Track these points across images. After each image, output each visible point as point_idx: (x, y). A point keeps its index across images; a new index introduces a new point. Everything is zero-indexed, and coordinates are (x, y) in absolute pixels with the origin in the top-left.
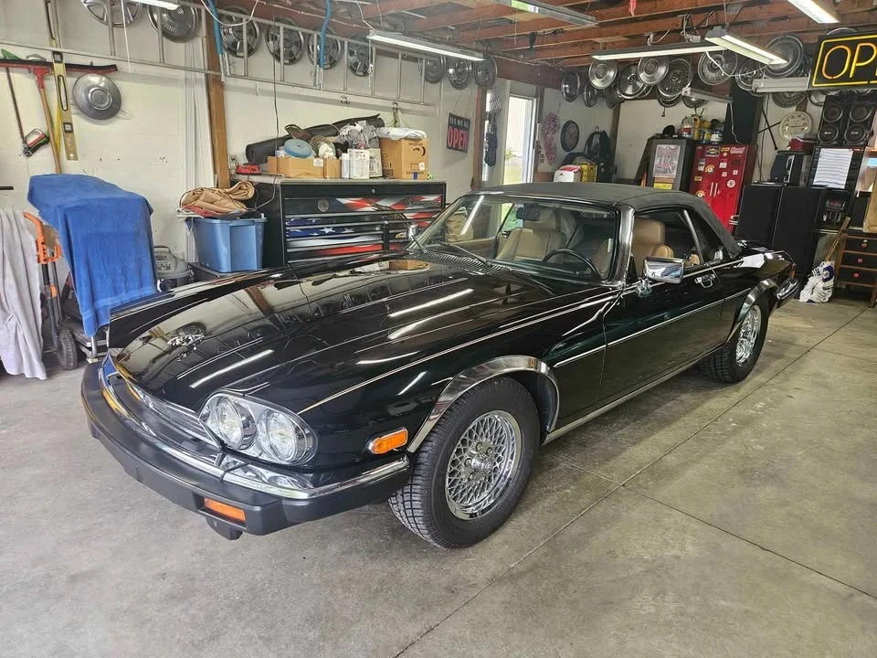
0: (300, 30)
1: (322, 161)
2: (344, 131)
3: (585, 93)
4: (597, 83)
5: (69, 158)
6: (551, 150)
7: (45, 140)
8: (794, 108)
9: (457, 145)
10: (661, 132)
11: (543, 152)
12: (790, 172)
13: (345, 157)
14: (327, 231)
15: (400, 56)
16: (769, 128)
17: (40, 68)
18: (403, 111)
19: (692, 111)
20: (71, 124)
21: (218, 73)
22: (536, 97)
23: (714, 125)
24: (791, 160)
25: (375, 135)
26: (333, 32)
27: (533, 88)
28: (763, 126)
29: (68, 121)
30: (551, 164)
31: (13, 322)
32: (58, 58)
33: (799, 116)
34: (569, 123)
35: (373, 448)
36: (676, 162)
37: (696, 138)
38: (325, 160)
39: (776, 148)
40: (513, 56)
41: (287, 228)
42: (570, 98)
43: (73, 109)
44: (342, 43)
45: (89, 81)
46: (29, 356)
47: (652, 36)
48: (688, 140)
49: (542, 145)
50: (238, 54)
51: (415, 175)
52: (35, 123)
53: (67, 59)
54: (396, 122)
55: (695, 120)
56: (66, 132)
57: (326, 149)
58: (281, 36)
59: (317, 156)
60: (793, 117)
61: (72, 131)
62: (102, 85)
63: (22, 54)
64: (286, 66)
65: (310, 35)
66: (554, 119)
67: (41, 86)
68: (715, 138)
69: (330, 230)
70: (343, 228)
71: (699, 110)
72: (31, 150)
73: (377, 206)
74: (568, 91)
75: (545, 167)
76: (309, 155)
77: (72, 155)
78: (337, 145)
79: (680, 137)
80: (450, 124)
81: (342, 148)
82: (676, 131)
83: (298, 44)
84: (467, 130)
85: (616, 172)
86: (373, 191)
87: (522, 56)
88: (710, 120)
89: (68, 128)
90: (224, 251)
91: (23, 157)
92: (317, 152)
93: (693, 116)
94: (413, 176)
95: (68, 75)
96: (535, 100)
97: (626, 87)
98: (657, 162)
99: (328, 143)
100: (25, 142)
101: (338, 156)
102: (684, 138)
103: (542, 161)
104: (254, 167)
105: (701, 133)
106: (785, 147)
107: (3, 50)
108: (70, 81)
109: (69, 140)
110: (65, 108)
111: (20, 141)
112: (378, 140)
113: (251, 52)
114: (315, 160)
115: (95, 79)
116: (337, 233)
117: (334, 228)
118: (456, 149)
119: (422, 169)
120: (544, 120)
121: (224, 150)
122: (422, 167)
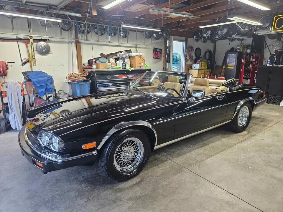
0: (104, 25)
1: (110, 64)
2: (118, 55)
3: (203, 39)
4: (205, 35)
5: (34, 66)
6: (191, 57)
7: (28, 61)
8: (276, 39)
9: (157, 57)
10: (230, 50)
11: (188, 58)
12: (275, 61)
13: (118, 62)
14: (110, 85)
15: (137, 31)
16: (268, 47)
17: (26, 41)
18: (139, 48)
19: (240, 42)
20: (34, 56)
21: (78, 39)
22: (185, 41)
23: (248, 47)
24: (275, 57)
25: (128, 55)
26: (115, 25)
27: (184, 38)
28: (265, 46)
29: (34, 55)
30: (191, 62)
31: (14, 113)
32: (31, 38)
33: (278, 42)
34: (197, 49)
35: (83, 147)
36: (235, 59)
37: (242, 51)
38: (111, 63)
39: (271, 53)
40: (176, 28)
41: (97, 84)
42: (197, 40)
43: (35, 52)
44: (118, 28)
45: (41, 44)
46: (18, 124)
47: (218, 19)
48: (238, 52)
49: (188, 56)
50: (85, 33)
51: (140, 67)
52: (25, 56)
53: (34, 38)
54: (136, 51)
55: (241, 45)
56: (33, 58)
57: (112, 60)
58: (98, 27)
59: (109, 62)
60: (276, 43)
61: (35, 58)
62: (45, 45)
63: (22, 37)
64: (99, 36)
65: (107, 27)
66: (191, 47)
67: (27, 46)
68: (248, 51)
69: (112, 85)
70: (116, 84)
71: (243, 42)
72: (24, 64)
73: (127, 77)
74: (196, 38)
75: (189, 63)
76: (106, 62)
77: (35, 65)
78: (115, 59)
79: (236, 51)
80: (154, 51)
81: (117, 59)
82: (235, 49)
83: (104, 29)
84: (161, 52)
85: (215, 64)
86: (126, 72)
87: (179, 28)
88: (247, 45)
89: (34, 57)
90: (78, 91)
91: (22, 66)
92: (109, 61)
93: (240, 44)
94: (139, 67)
95: (34, 42)
96: (185, 42)
97: (216, 36)
98: (228, 60)
99: (113, 58)
100: (22, 62)
101: (116, 62)
102: (237, 51)
103: (188, 61)
104: (89, 66)
105: (244, 49)
106: (273, 53)
107: (16, 36)
108: (35, 44)
109: (34, 61)
110: (33, 51)
111: (21, 61)
112: (129, 57)
113: (88, 33)
114: (108, 64)
115: (42, 43)
116: (114, 85)
117: (113, 84)
118: (157, 58)
119: (142, 65)
120: (188, 48)
121: (81, 62)
122: (142, 64)
